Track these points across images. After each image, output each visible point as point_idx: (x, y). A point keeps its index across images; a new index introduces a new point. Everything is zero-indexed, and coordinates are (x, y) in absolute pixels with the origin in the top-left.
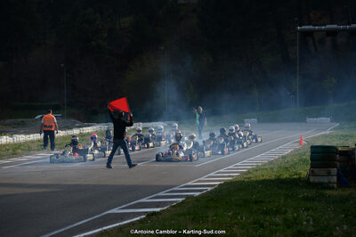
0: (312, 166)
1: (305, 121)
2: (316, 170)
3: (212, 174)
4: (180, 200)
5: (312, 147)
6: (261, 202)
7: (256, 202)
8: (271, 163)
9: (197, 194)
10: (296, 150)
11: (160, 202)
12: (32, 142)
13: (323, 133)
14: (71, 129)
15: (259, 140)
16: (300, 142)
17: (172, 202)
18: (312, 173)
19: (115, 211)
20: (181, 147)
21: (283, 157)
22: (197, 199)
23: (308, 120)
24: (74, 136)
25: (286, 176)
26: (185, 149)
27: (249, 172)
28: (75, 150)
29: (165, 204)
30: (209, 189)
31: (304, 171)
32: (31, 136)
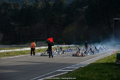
0: (117, 59)
3: (87, 61)
4: (78, 68)
5: (117, 54)
6: (102, 69)
7: (100, 69)
8: (105, 58)
9: (83, 66)
10: (113, 54)
11: (72, 68)
16: (114, 52)
17: (76, 68)
18: (117, 61)
19: (59, 70)
20: (80, 52)
21: (109, 56)
22: (83, 68)
23: (116, 46)
25: (109, 62)
26: (81, 53)
27: (98, 60)
29: (74, 69)
30: (87, 65)
31: (114, 61)
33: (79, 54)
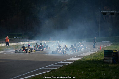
1: (101, 42)
2: (106, 58)
3: (72, 58)
4: (62, 66)
5: (105, 50)
6: (88, 68)
7: (86, 68)
8: (91, 55)
9: (67, 64)
10: (99, 51)
12: (13, 46)
13: (107, 46)
14: (26, 42)
15: (86, 48)
16: (100, 49)
17: (59, 67)
18: (105, 59)
19: (41, 69)
21: (95, 53)
23: (102, 41)
25: (96, 59)
27: (84, 58)
30: (71, 63)
31: (102, 58)
32: (13, 44)
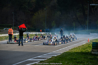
0: (93, 49)
1: (89, 34)
2: (94, 50)
3: (60, 50)
4: (50, 57)
6: (76, 59)
7: (74, 59)
8: (79, 47)
9: (56, 56)
10: (87, 43)
11: (44, 58)
12: (3, 37)
13: (95, 38)
14: (15, 33)
16: (88, 41)
18: (93, 51)
19: (30, 60)
20: (51, 41)
21: (83, 45)
22: (56, 57)
23: (91, 34)
24: (15, 36)
25: (84, 51)
26: (52, 41)
27: (72, 49)
28: (15, 40)
29: (46, 58)
30: (60, 54)
31: (90, 50)
32: (3, 35)
33: (50, 43)
